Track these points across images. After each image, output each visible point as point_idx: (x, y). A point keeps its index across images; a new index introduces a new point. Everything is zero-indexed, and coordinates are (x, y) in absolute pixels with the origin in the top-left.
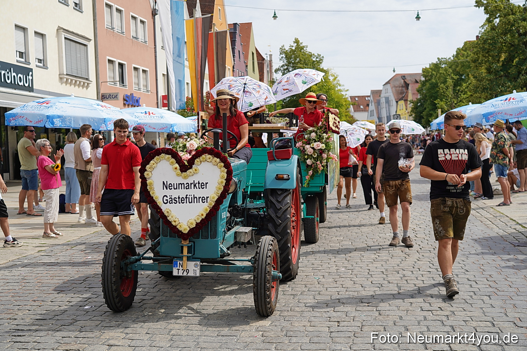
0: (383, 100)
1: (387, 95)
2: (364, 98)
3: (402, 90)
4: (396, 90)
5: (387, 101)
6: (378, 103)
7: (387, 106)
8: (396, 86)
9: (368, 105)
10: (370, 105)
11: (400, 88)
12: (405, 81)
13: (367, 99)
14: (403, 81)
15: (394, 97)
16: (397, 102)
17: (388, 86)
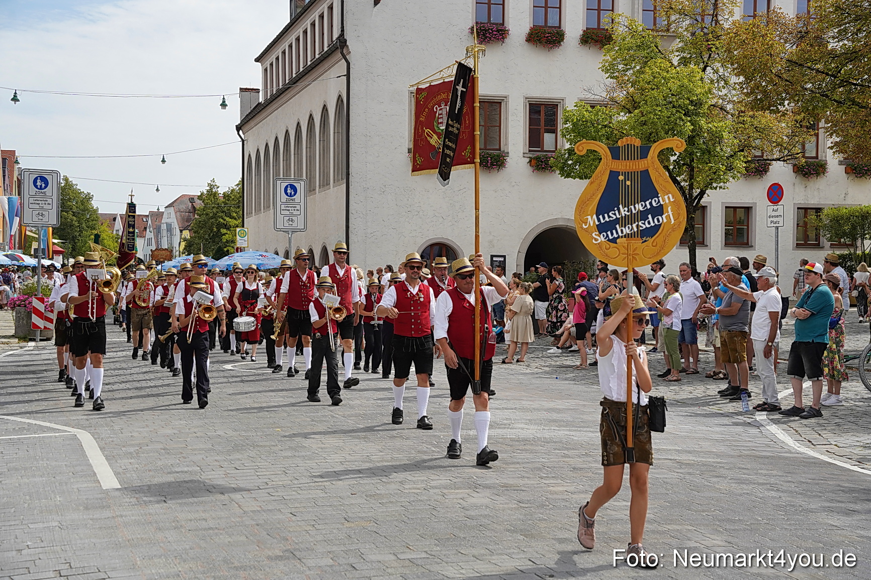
0: (164, 227)
1: (169, 221)
2: (141, 219)
3: (189, 215)
4: (181, 215)
5: (170, 229)
6: (158, 230)
7: (169, 235)
8: (182, 211)
9: (145, 228)
10: (148, 230)
11: (187, 214)
12: (193, 205)
13: (145, 220)
14: (190, 204)
15: (178, 224)
16: (181, 231)
17: (172, 209)
